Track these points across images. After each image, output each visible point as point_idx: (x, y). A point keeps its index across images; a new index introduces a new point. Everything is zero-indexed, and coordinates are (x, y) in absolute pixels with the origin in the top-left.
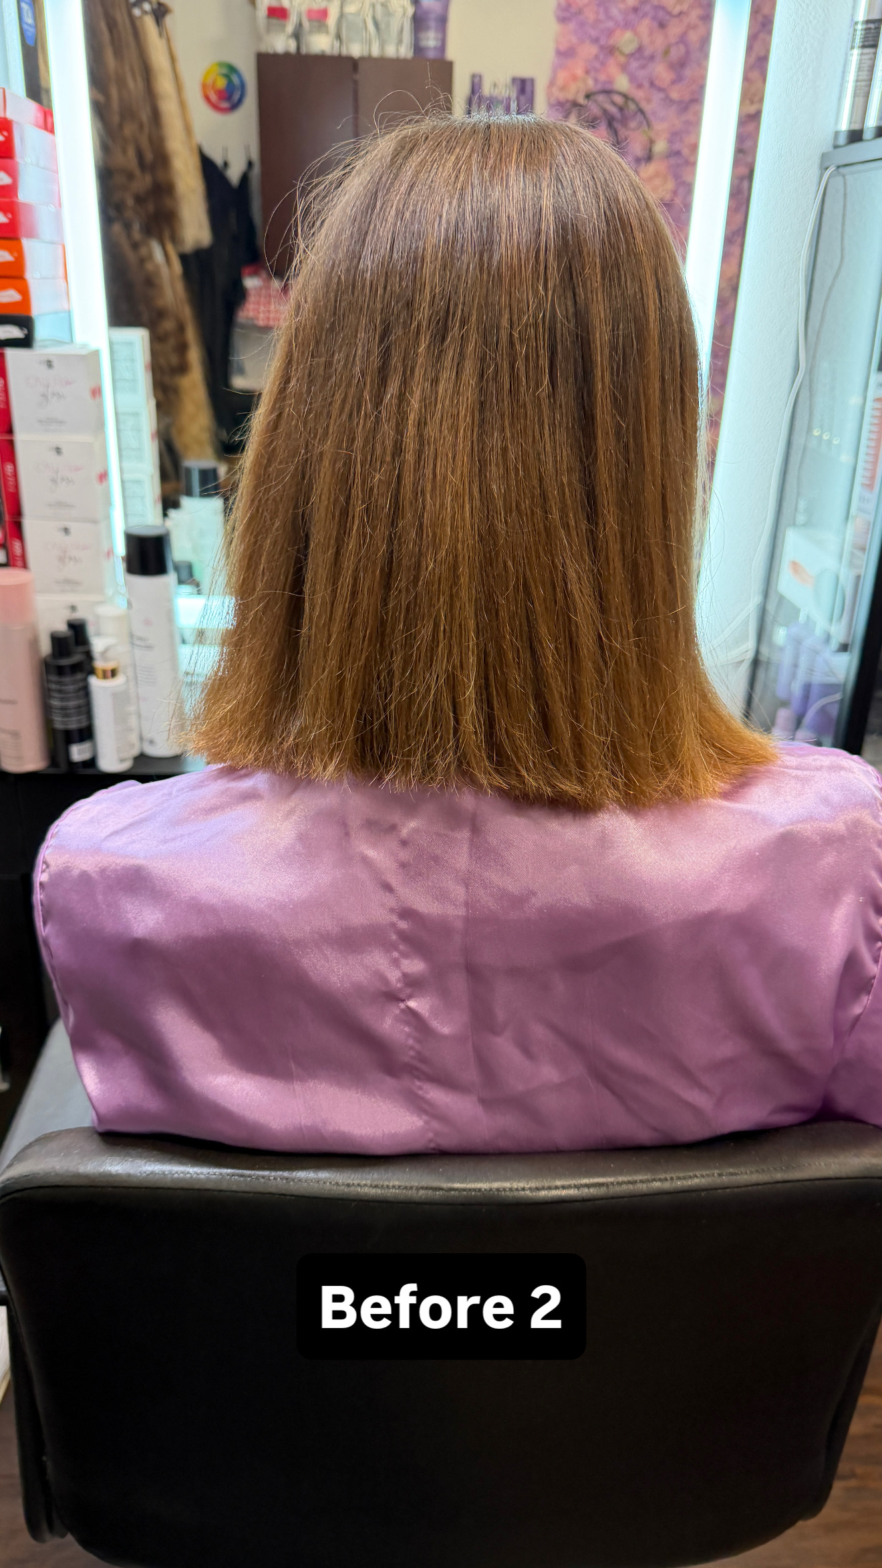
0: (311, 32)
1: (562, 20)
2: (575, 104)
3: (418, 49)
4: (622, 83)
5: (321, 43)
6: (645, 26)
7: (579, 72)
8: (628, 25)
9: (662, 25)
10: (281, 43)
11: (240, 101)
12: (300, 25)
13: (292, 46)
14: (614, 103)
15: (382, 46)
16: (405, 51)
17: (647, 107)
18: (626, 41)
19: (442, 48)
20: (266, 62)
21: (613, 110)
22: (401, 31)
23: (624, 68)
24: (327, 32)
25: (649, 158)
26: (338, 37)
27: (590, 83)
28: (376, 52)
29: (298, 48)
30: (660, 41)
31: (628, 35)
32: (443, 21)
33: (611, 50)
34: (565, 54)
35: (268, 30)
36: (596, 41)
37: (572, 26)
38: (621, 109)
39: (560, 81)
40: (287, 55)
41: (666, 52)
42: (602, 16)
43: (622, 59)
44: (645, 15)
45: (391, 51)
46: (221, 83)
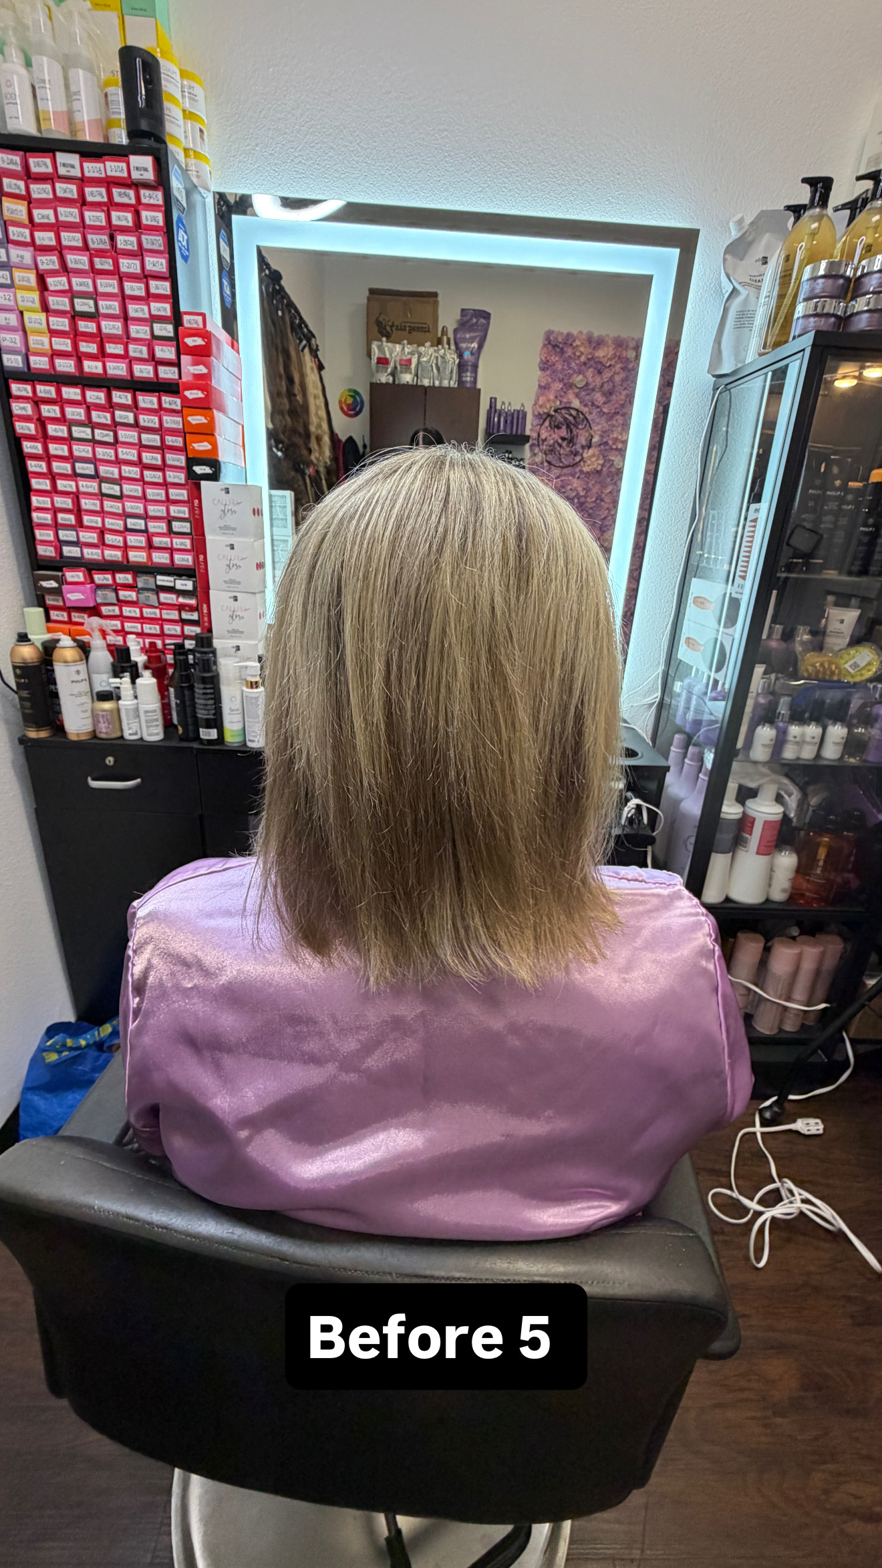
0: (401, 372)
1: (543, 369)
2: (549, 415)
3: (460, 381)
4: (576, 403)
5: (407, 378)
6: (590, 373)
7: (552, 397)
8: (580, 373)
9: (600, 372)
10: (384, 378)
11: (360, 411)
12: (395, 367)
13: (391, 379)
14: (571, 415)
15: (441, 382)
16: (454, 384)
17: (589, 417)
18: (578, 380)
19: (475, 382)
20: (375, 388)
21: (571, 418)
22: (452, 372)
23: (577, 395)
24: (411, 373)
25: (589, 447)
26: (417, 375)
27: (558, 403)
28: (437, 383)
29: (394, 381)
30: (598, 381)
31: (581, 377)
32: (475, 367)
33: (571, 386)
34: (544, 388)
35: (377, 371)
36: (561, 381)
37: (548, 372)
38: (575, 418)
39: (541, 402)
40: (387, 384)
41: (602, 386)
42: (566, 367)
43: (577, 390)
44: (590, 367)
45: (445, 383)
46: (350, 401)
